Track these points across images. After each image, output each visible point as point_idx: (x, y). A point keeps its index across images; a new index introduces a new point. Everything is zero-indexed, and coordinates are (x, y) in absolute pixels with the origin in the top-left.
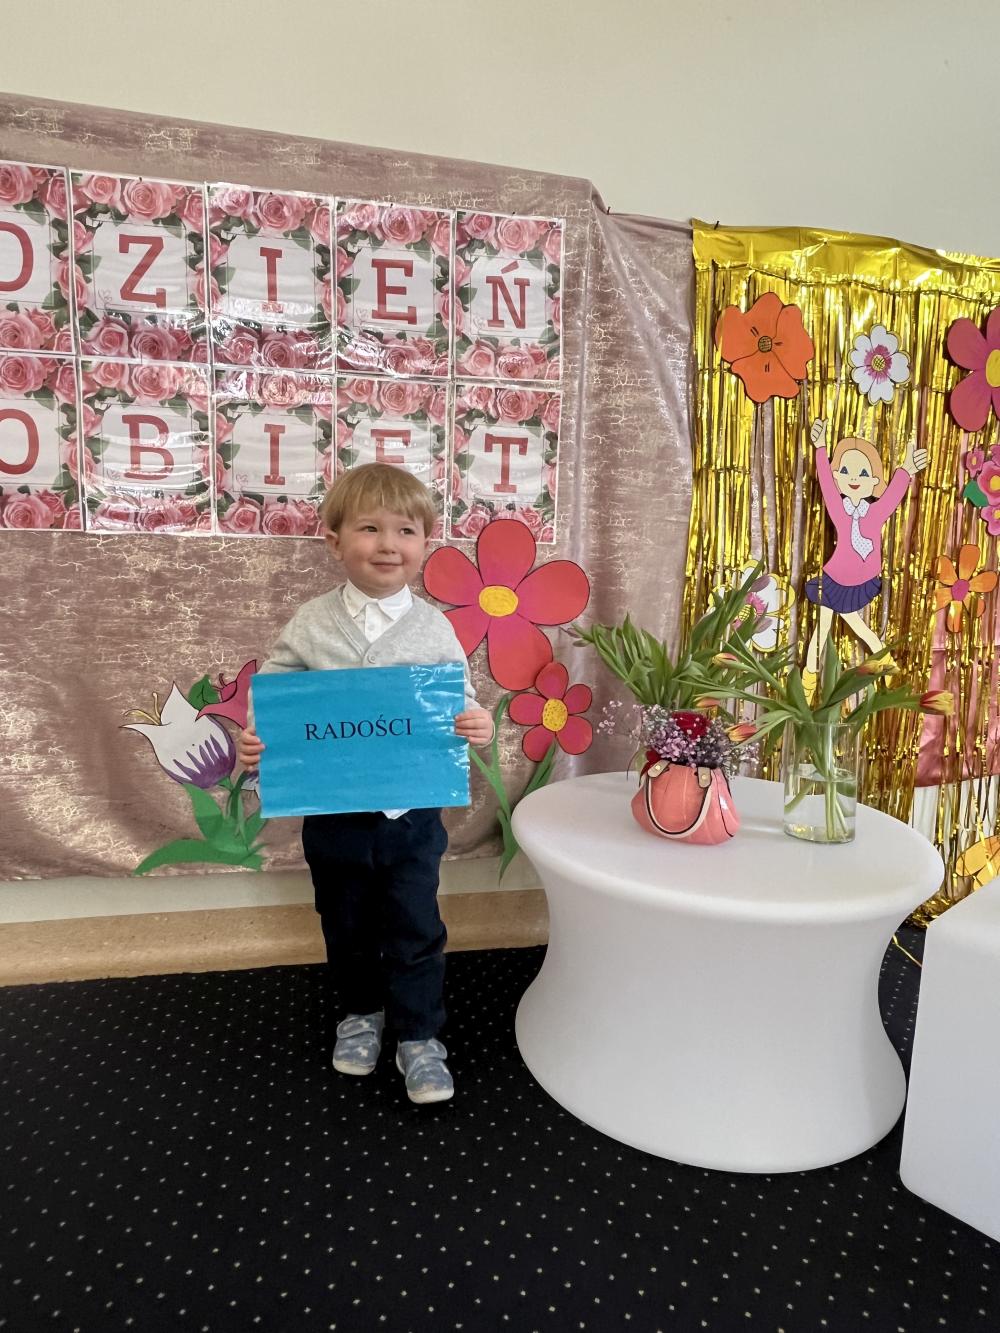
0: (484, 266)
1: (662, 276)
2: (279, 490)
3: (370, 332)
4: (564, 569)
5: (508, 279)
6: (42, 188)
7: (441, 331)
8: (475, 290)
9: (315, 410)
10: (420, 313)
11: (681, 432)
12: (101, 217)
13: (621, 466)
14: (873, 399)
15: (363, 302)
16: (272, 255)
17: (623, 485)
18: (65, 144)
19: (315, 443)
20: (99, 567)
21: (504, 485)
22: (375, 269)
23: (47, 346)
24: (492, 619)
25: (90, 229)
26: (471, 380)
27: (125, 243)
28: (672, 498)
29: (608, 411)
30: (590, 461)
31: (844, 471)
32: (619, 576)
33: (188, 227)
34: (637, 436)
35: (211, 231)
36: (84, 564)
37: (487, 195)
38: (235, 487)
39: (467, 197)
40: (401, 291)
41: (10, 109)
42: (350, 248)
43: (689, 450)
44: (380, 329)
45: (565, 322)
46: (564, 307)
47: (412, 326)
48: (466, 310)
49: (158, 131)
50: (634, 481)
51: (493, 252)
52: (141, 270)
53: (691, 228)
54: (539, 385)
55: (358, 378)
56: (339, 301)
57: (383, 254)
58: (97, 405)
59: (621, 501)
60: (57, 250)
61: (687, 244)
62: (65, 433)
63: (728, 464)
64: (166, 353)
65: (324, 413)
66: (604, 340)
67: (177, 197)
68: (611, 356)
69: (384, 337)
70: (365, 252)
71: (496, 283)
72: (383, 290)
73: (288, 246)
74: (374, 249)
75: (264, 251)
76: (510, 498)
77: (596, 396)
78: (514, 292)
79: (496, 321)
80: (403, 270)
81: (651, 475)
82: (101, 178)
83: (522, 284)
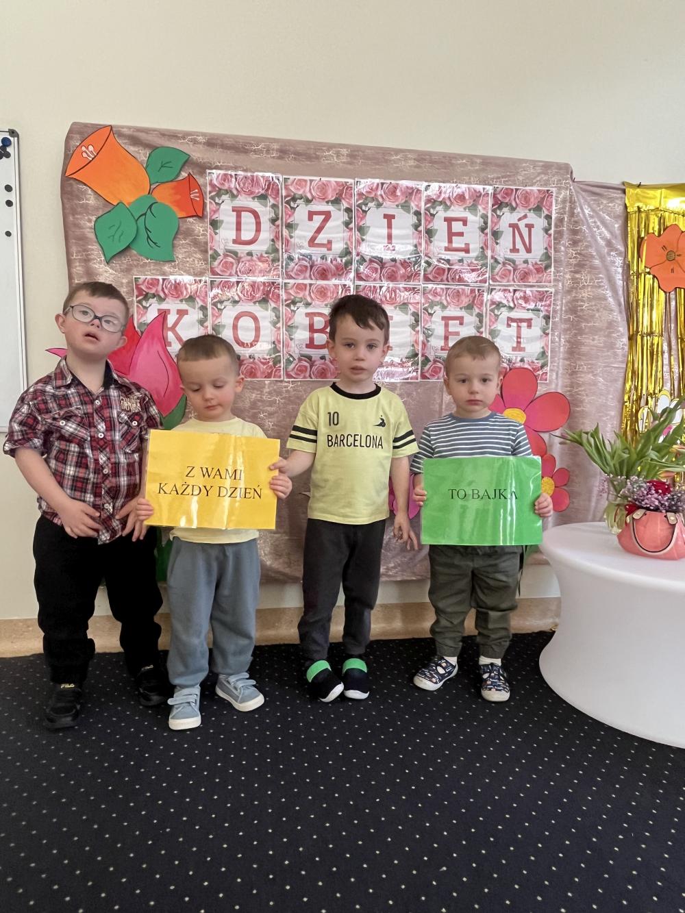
0: (508, 218)
1: (607, 217)
3: (443, 260)
4: (553, 396)
5: (522, 224)
6: (267, 187)
7: (484, 256)
8: (503, 232)
9: (410, 306)
10: (471, 247)
11: (620, 312)
12: (299, 201)
13: (586, 334)
15: (440, 241)
16: (389, 218)
17: (585, 346)
18: (280, 162)
19: (410, 326)
20: (289, 400)
21: (518, 347)
22: (446, 223)
23: (266, 275)
25: (293, 209)
26: (499, 285)
27: (311, 215)
28: (615, 352)
29: (577, 301)
30: (566, 330)
32: (582, 402)
33: (345, 205)
34: (595, 315)
35: (358, 206)
36: (282, 399)
37: (509, 176)
39: (498, 178)
40: (461, 234)
41: (252, 145)
42: (432, 211)
43: (625, 323)
44: (447, 257)
45: (555, 248)
46: (555, 239)
47: (467, 255)
48: (497, 244)
49: (329, 151)
50: (592, 343)
51: (513, 209)
52: (319, 230)
53: (624, 187)
54: (539, 286)
55: (435, 286)
56: (426, 242)
57: (450, 214)
58: (292, 307)
59: (583, 355)
60: (273, 221)
61: (622, 198)
62: (274, 324)
63: (649, 330)
64: (330, 276)
65: (415, 307)
66: (575, 257)
67: (338, 188)
68: (580, 267)
69: (451, 262)
70: (441, 213)
71: (514, 227)
72: (451, 235)
73: (398, 212)
74: (445, 211)
75: (386, 216)
76: (521, 354)
77: (569, 292)
78: (525, 232)
79: (514, 250)
80: (461, 223)
81: (603, 339)
82: (299, 180)
83: (530, 227)
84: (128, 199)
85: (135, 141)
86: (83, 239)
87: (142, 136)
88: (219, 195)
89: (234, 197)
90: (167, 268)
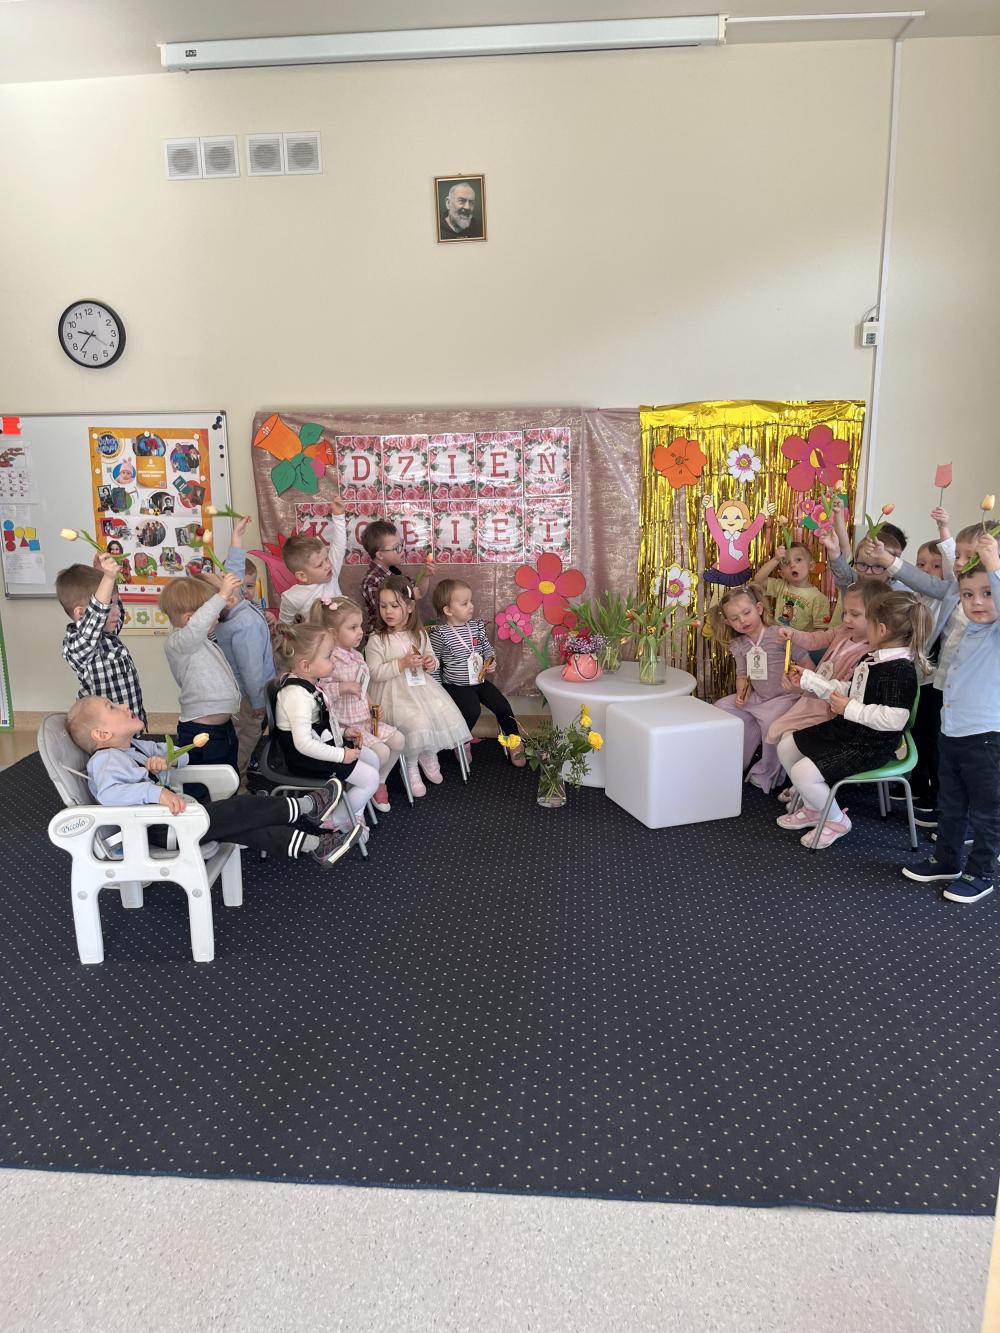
0: (536, 450)
1: (625, 436)
2: (457, 546)
4: (578, 572)
5: (547, 453)
6: (373, 443)
7: (519, 479)
8: (533, 460)
9: (470, 514)
10: (510, 472)
12: (392, 451)
13: (605, 525)
14: (742, 480)
15: (488, 470)
16: (452, 458)
17: (607, 533)
18: (380, 426)
19: (471, 526)
21: (548, 540)
22: (492, 456)
23: (375, 498)
24: (544, 595)
25: (389, 456)
26: (533, 496)
31: (725, 517)
32: (608, 573)
33: (422, 451)
34: (612, 511)
35: (430, 452)
37: (536, 421)
38: (441, 547)
39: (528, 423)
40: (503, 464)
42: (482, 449)
44: (493, 481)
45: (572, 469)
46: (572, 462)
48: (529, 469)
50: (612, 531)
51: (540, 444)
52: (406, 469)
54: (562, 496)
55: (487, 499)
56: (478, 471)
57: (495, 451)
59: (606, 540)
60: (378, 464)
61: (637, 419)
64: (415, 496)
65: (473, 515)
67: (418, 441)
70: (488, 450)
71: (542, 456)
72: (495, 465)
73: (458, 453)
74: (491, 449)
75: (449, 456)
76: (551, 545)
78: (550, 459)
79: (542, 472)
80: (503, 456)
81: (620, 528)
82: (392, 437)
83: (553, 455)
84: (290, 455)
85: (292, 420)
86: (265, 482)
87: (296, 417)
88: (343, 450)
89: (352, 450)
90: (315, 497)
